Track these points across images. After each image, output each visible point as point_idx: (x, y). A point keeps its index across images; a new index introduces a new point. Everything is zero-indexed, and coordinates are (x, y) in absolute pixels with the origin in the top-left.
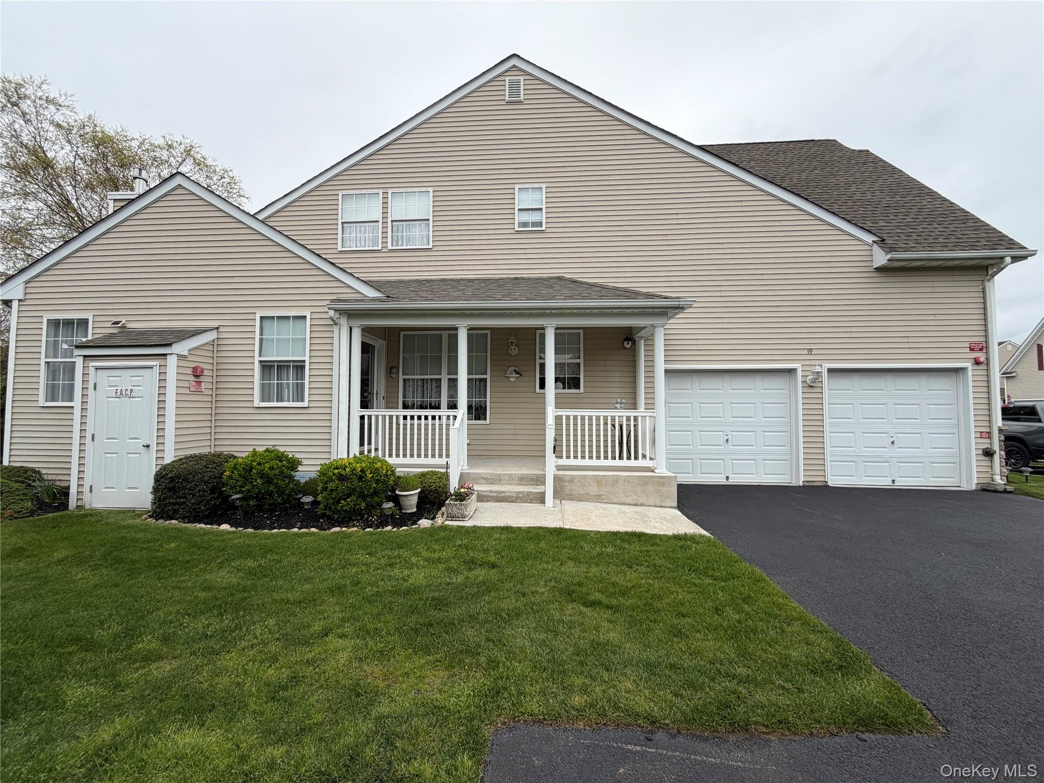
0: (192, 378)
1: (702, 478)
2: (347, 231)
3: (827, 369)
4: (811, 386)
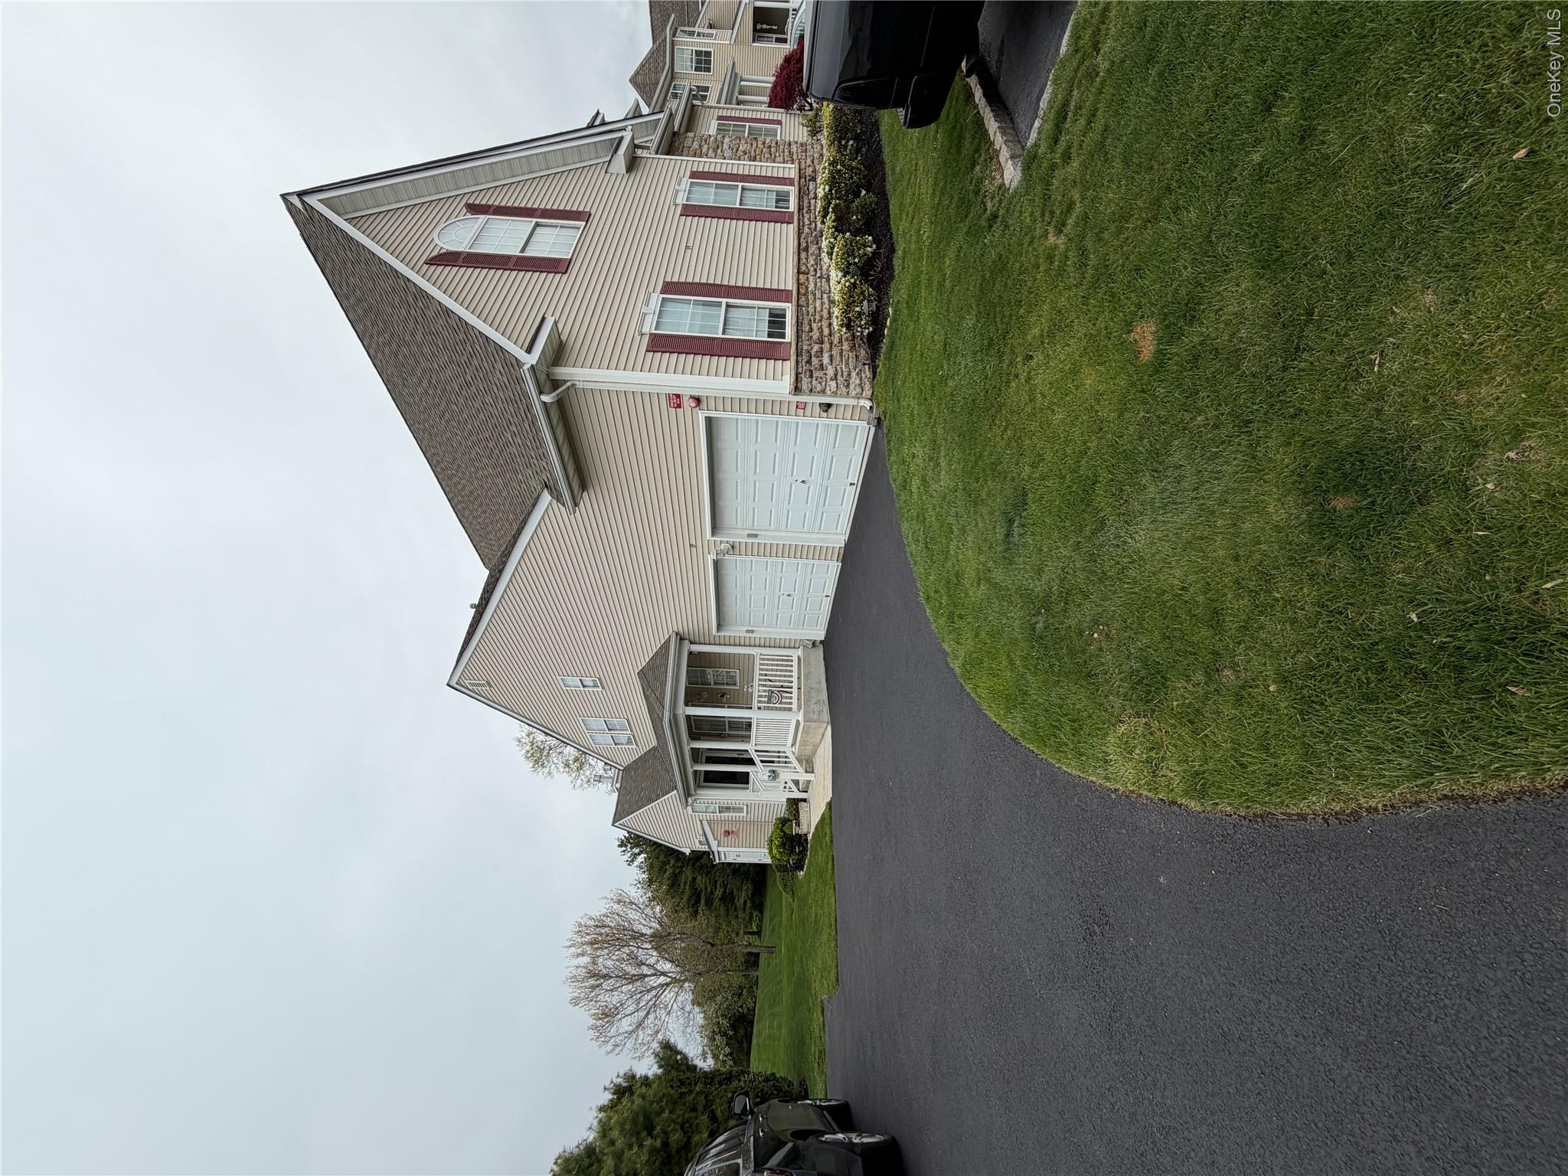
0: (730, 837)
1: (824, 610)
2: (619, 741)
3: (712, 536)
4: (733, 547)
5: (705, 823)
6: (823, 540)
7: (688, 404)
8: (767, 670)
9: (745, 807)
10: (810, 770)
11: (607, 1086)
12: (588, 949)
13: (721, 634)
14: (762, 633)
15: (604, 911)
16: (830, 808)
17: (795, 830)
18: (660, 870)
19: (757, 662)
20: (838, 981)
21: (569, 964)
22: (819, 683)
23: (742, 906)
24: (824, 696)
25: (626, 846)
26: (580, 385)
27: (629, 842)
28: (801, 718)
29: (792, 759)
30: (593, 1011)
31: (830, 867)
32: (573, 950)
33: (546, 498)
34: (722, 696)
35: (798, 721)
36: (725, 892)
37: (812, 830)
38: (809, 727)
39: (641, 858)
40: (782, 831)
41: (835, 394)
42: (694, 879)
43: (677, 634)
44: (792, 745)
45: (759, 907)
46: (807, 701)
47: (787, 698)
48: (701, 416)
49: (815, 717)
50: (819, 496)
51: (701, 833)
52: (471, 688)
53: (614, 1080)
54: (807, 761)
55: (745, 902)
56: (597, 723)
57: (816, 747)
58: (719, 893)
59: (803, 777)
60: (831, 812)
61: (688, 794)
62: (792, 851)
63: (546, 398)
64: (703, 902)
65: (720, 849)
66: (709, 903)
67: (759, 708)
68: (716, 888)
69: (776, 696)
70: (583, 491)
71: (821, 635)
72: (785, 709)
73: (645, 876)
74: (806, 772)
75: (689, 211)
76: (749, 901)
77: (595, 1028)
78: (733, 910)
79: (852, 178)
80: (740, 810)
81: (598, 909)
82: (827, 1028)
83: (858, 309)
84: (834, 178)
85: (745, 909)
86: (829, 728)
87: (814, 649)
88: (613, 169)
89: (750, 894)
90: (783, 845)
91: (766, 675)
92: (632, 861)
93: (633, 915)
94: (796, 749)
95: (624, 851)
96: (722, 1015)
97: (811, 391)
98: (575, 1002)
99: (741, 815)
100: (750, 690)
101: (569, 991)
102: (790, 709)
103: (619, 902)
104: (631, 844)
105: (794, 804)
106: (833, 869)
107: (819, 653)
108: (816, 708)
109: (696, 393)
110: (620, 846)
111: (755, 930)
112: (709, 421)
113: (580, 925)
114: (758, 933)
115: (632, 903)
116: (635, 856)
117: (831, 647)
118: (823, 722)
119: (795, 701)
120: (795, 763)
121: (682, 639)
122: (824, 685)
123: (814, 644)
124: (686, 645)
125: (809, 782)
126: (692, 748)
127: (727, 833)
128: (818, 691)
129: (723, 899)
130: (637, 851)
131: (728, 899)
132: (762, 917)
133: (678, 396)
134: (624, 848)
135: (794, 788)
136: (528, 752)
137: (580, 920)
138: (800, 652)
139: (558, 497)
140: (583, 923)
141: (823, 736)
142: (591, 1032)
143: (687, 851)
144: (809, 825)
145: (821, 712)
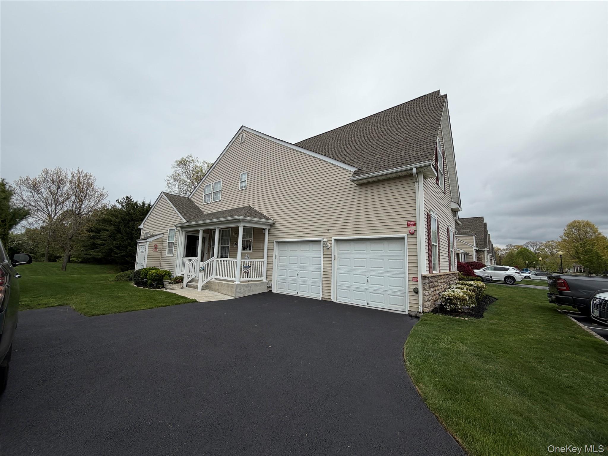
0: (153, 248)
1: (289, 292)
2: (206, 198)
3: (334, 239)
4: (328, 249)
5: (162, 235)
6: (334, 291)
7: (412, 229)
8: (255, 265)
9: (172, 255)
10: (204, 288)
11: (5, 181)
12: (76, 180)
13: (275, 243)
14: (275, 263)
15: (95, 187)
16: (194, 302)
17: (166, 282)
18: (113, 215)
19: (261, 260)
20: (93, 316)
21: (68, 170)
22: (253, 291)
23: (88, 253)
24: (247, 294)
25: (127, 200)
26: (417, 184)
27: (129, 201)
28: (237, 283)
29: (209, 279)
30: (38, 179)
31: (163, 304)
32: (77, 172)
33: (353, 170)
34: (235, 244)
35: (235, 281)
36: (98, 244)
37: (171, 291)
38: (232, 287)
39: (119, 206)
40: (165, 275)
41: (424, 295)
42: (107, 231)
43: (274, 223)
44: (215, 278)
45: (85, 261)
46: (245, 285)
47: (245, 275)
48: (405, 235)
49: (238, 290)
50: (360, 288)
51: (154, 234)
52: (241, 135)
53: (8, 184)
54: (207, 286)
55: (91, 255)
56: (219, 187)
57: (218, 291)
58: (98, 242)
59: (200, 285)
60: (192, 302)
61: (182, 228)
62: (152, 280)
63: (414, 170)
64: (95, 234)
65: (148, 243)
66: (93, 237)
67: (241, 262)
68: (102, 240)
69: (246, 269)
70: (357, 185)
71: (274, 290)
72: (241, 275)
73: (110, 208)
74: (202, 286)
75: (448, 230)
76: (91, 256)
77: (28, 179)
78: (86, 249)
79: (480, 295)
80: (170, 252)
81: (98, 185)
82: (50, 309)
83: (458, 303)
84: (479, 288)
85: (86, 254)
86: (232, 298)
87: (267, 287)
88: (452, 204)
89: (96, 257)
90: (157, 275)
91: (253, 265)
92: (119, 202)
93: (93, 201)
94: (214, 280)
95: (124, 199)
96: (18, 243)
97: (425, 284)
98: (46, 171)
99: (167, 253)
100: (246, 257)
101: (52, 168)
102: (240, 277)
103: (101, 195)
104: (128, 202)
105: (179, 280)
106: (162, 306)
107: (266, 290)
108: (242, 291)
109: (418, 233)
110: (127, 197)
111: (71, 259)
112: (403, 238)
113: (90, 176)
114: (69, 261)
115: (99, 201)
116: (121, 203)
117: (269, 295)
118: (236, 295)
119: (244, 279)
120: (206, 281)
121: (271, 226)
122: (252, 294)
123: (270, 287)
124: (269, 227)
125: (196, 288)
126: (199, 230)
127: (156, 247)
128: (249, 291)
129: (94, 244)
130: (124, 204)
131: (94, 246)
132: (78, 263)
133: (415, 225)
134: (125, 199)
135: (189, 280)
136: (185, 160)
137: (93, 176)
138: (265, 281)
139: (355, 174)
140: (91, 178)
141: (226, 295)
142: (25, 178)
143: (141, 227)
144: (171, 289)
145: (240, 293)
